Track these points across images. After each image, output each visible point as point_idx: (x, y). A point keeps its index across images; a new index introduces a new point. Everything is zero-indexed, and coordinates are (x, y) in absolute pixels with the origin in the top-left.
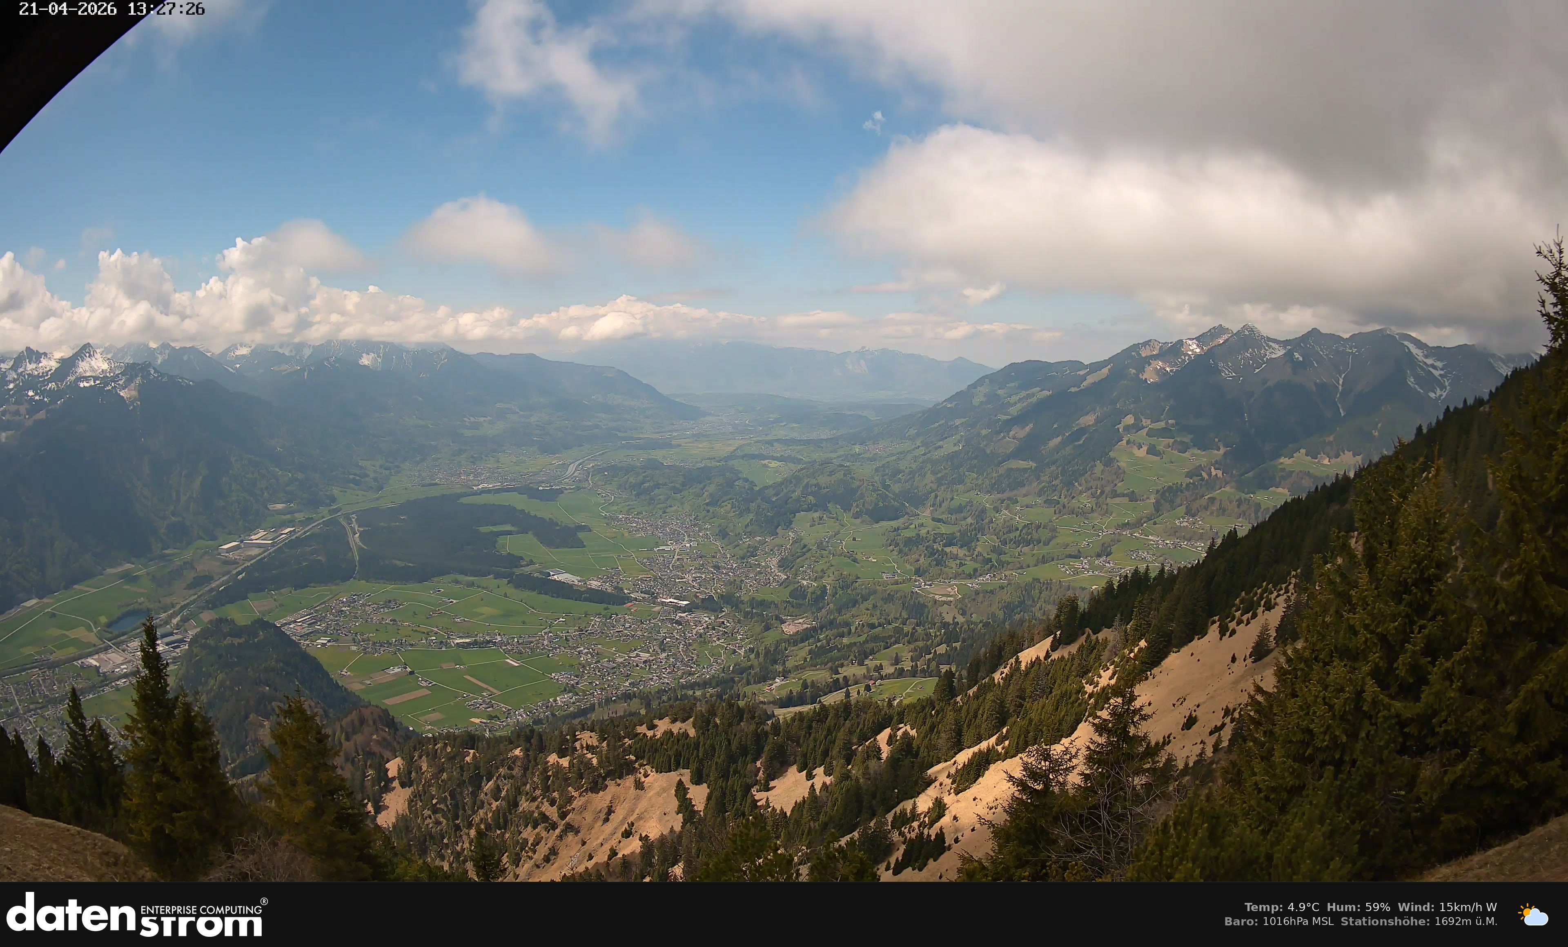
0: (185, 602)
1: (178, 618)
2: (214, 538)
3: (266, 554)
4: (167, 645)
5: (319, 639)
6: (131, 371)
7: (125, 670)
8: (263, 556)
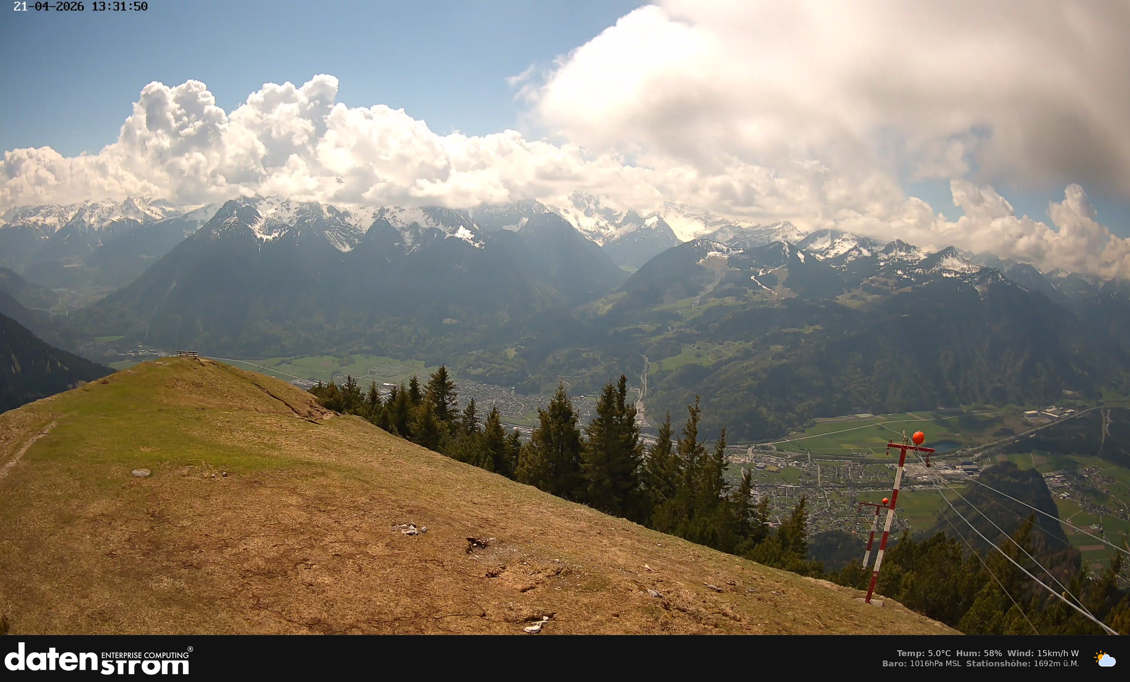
0: (989, 444)
1: (980, 454)
2: (1022, 405)
3: (1052, 424)
4: (965, 470)
5: (1063, 493)
6: (984, 273)
7: (925, 480)
8: (1049, 425)
